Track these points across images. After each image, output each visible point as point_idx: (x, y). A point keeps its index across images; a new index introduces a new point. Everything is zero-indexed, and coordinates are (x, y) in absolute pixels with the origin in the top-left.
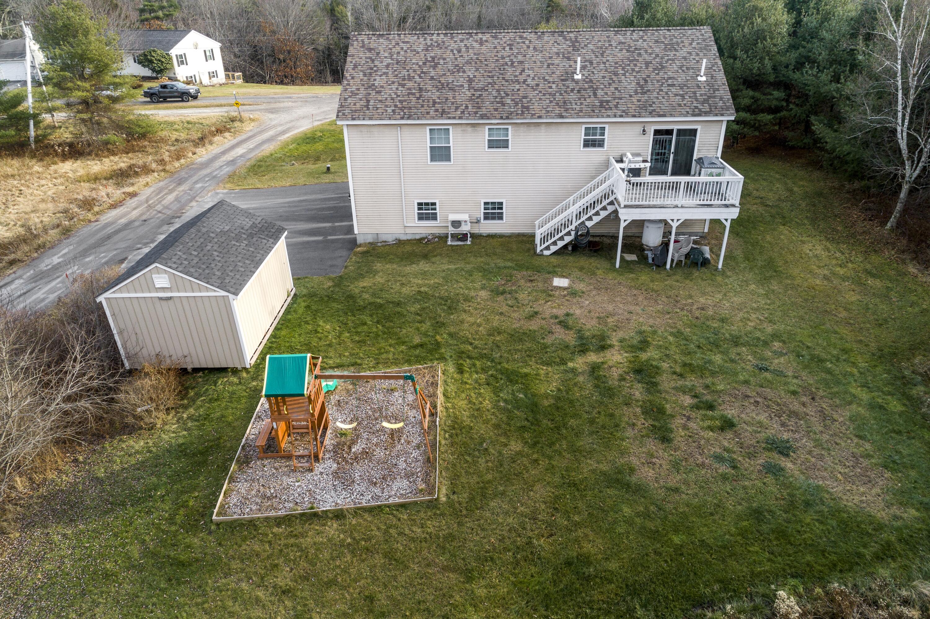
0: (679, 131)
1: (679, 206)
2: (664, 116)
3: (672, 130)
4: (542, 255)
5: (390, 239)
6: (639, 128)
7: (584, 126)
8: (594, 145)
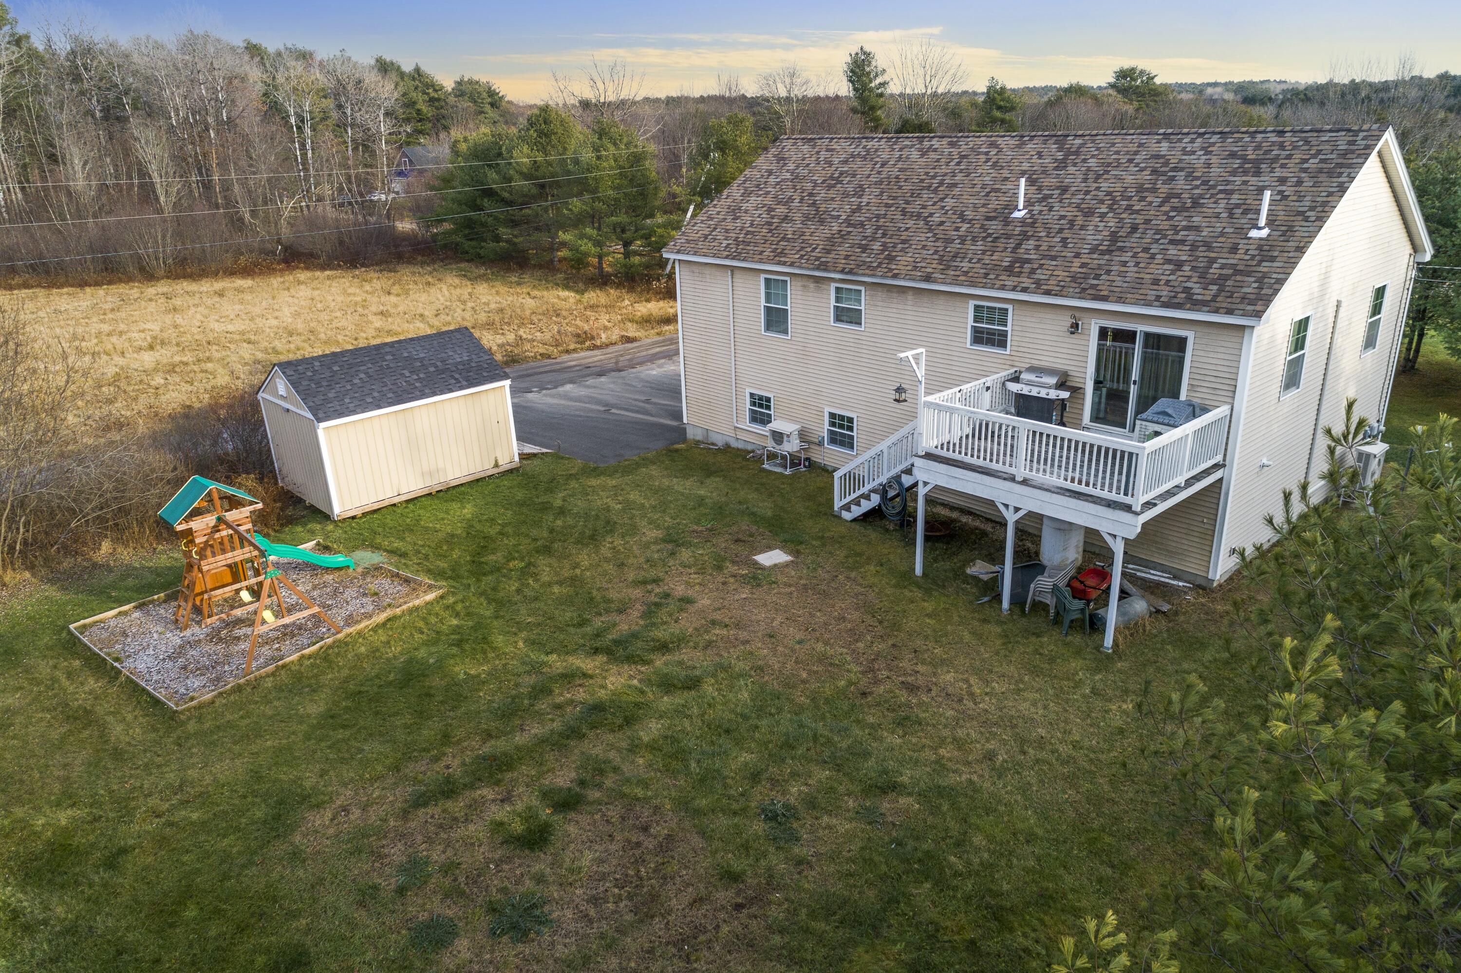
0: (1148, 335)
1: (1019, 478)
2: (1104, 299)
3: (1135, 333)
4: (839, 517)
5: (720, 441)
6: (1067, 321)
7: (972, 303)
8: (990, 342)
